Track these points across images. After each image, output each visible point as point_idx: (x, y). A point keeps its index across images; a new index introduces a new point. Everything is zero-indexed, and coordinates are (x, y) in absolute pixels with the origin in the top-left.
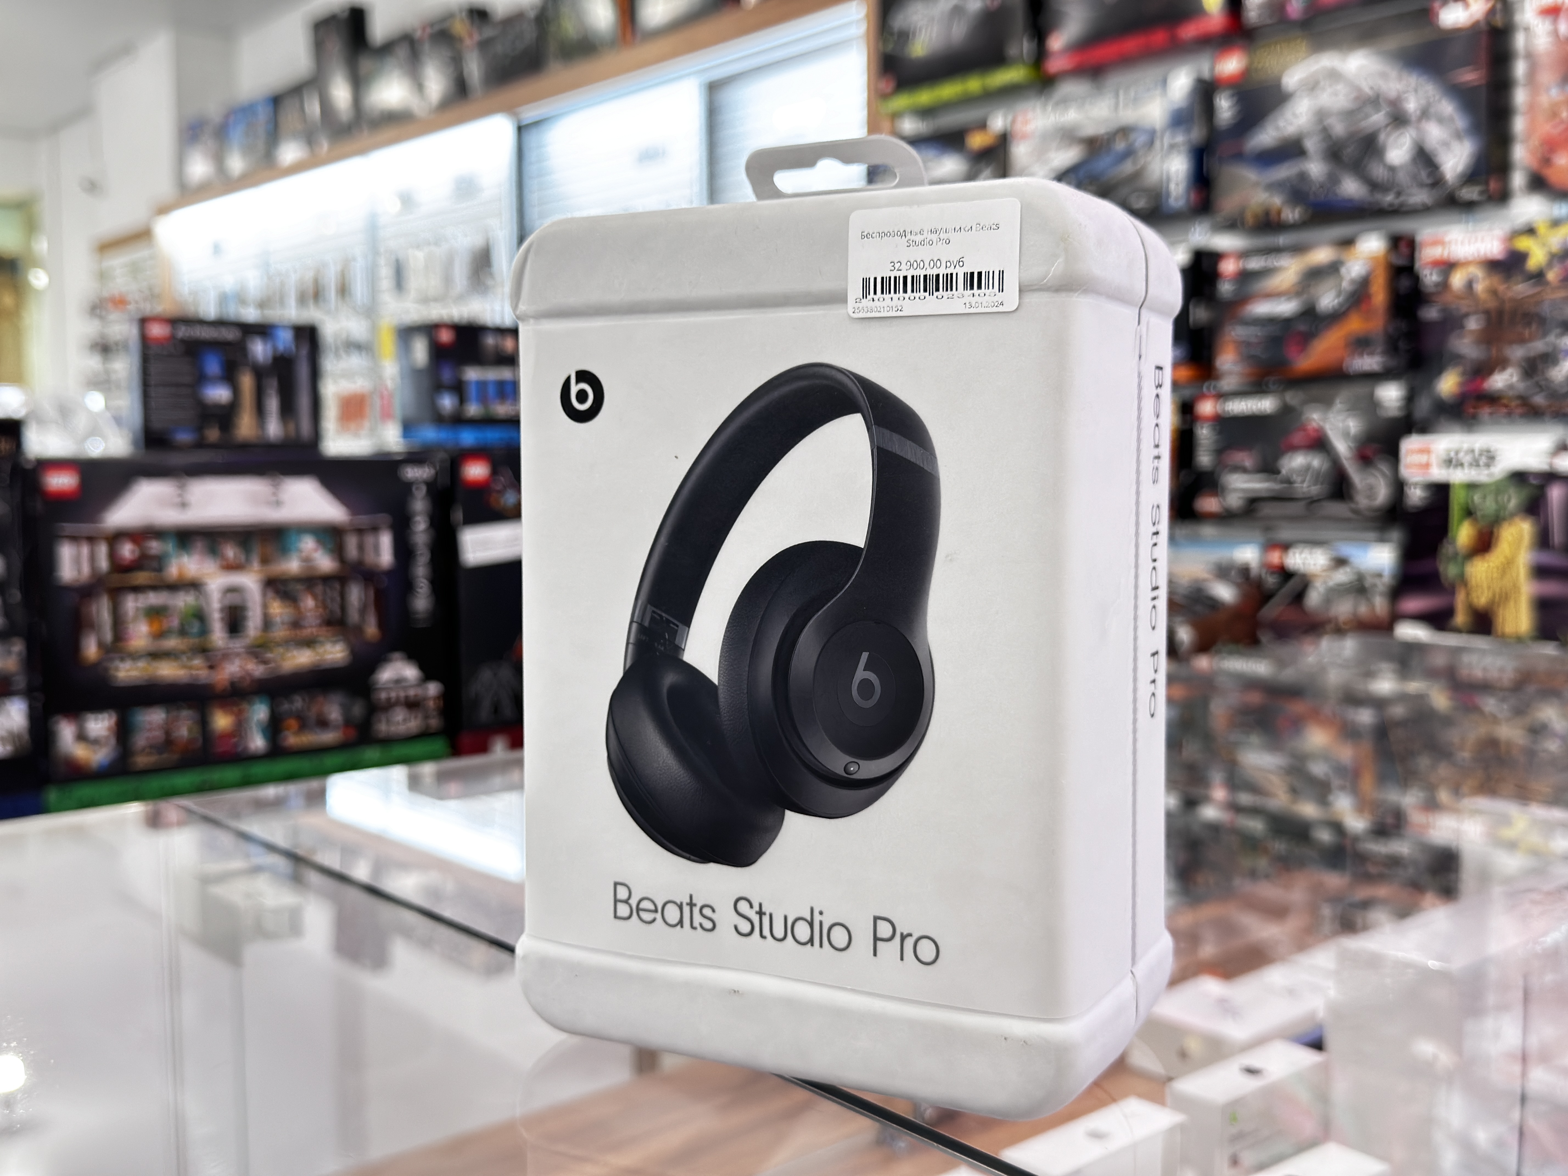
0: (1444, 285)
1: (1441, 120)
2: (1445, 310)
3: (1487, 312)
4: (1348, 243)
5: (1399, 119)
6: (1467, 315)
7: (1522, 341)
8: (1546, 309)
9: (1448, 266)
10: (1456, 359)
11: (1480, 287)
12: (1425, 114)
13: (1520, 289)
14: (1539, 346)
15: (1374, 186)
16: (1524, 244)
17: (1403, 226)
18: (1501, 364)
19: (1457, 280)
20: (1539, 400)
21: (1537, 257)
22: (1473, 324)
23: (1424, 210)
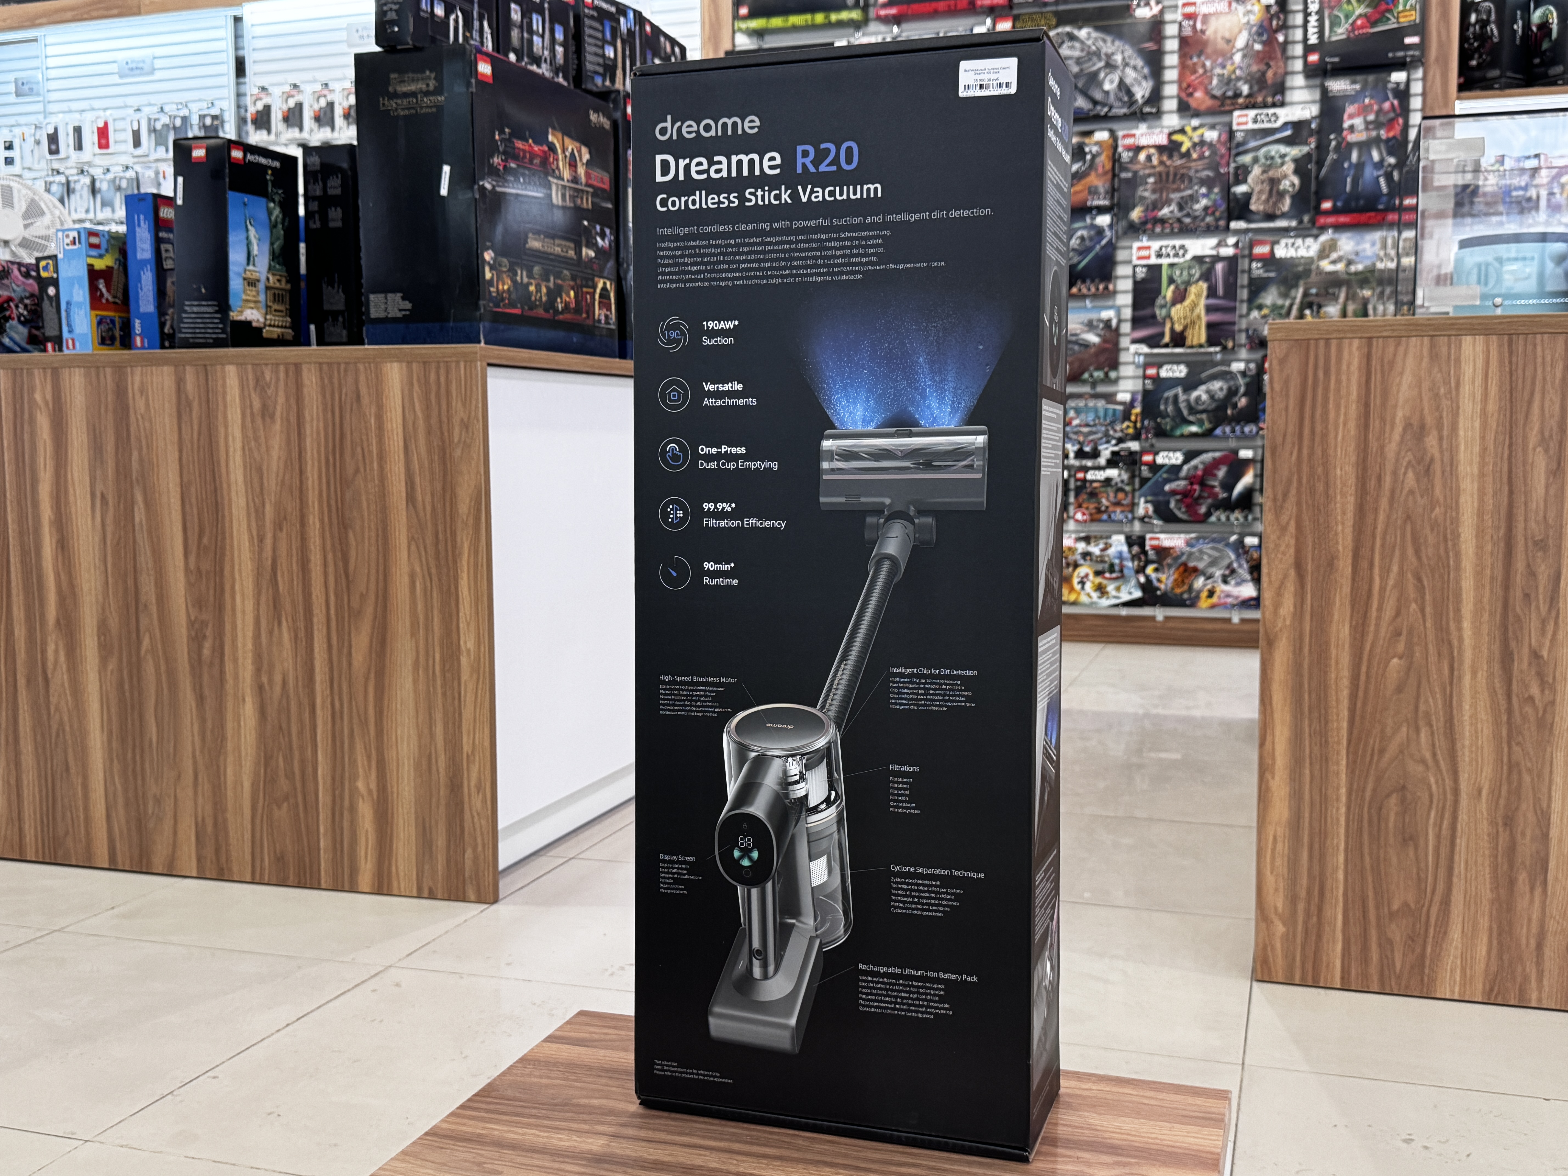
0: (1134, 159)
1: (1135, 68)
2: (1135, 173)
3: (1160, 174)
4: (1089, 133)
5: (1110, 66)
6: (1149, 175)
7: (1178, 190)
8: (1192, 173)
9: (1138, 149)
10: (1142, 198)
11: (1155, 161)
12: (1126, 65)
13: (1179, 162)
14: (1189, 192)
15: (1095, 103)
16: (1178, 137)
17: (1114, 126)
18: (1168, 202)
19: (1142, 156)
20: (1187, 220)
21: (1186, 146)
22: (1151, 180)
23: (1125, 117)
